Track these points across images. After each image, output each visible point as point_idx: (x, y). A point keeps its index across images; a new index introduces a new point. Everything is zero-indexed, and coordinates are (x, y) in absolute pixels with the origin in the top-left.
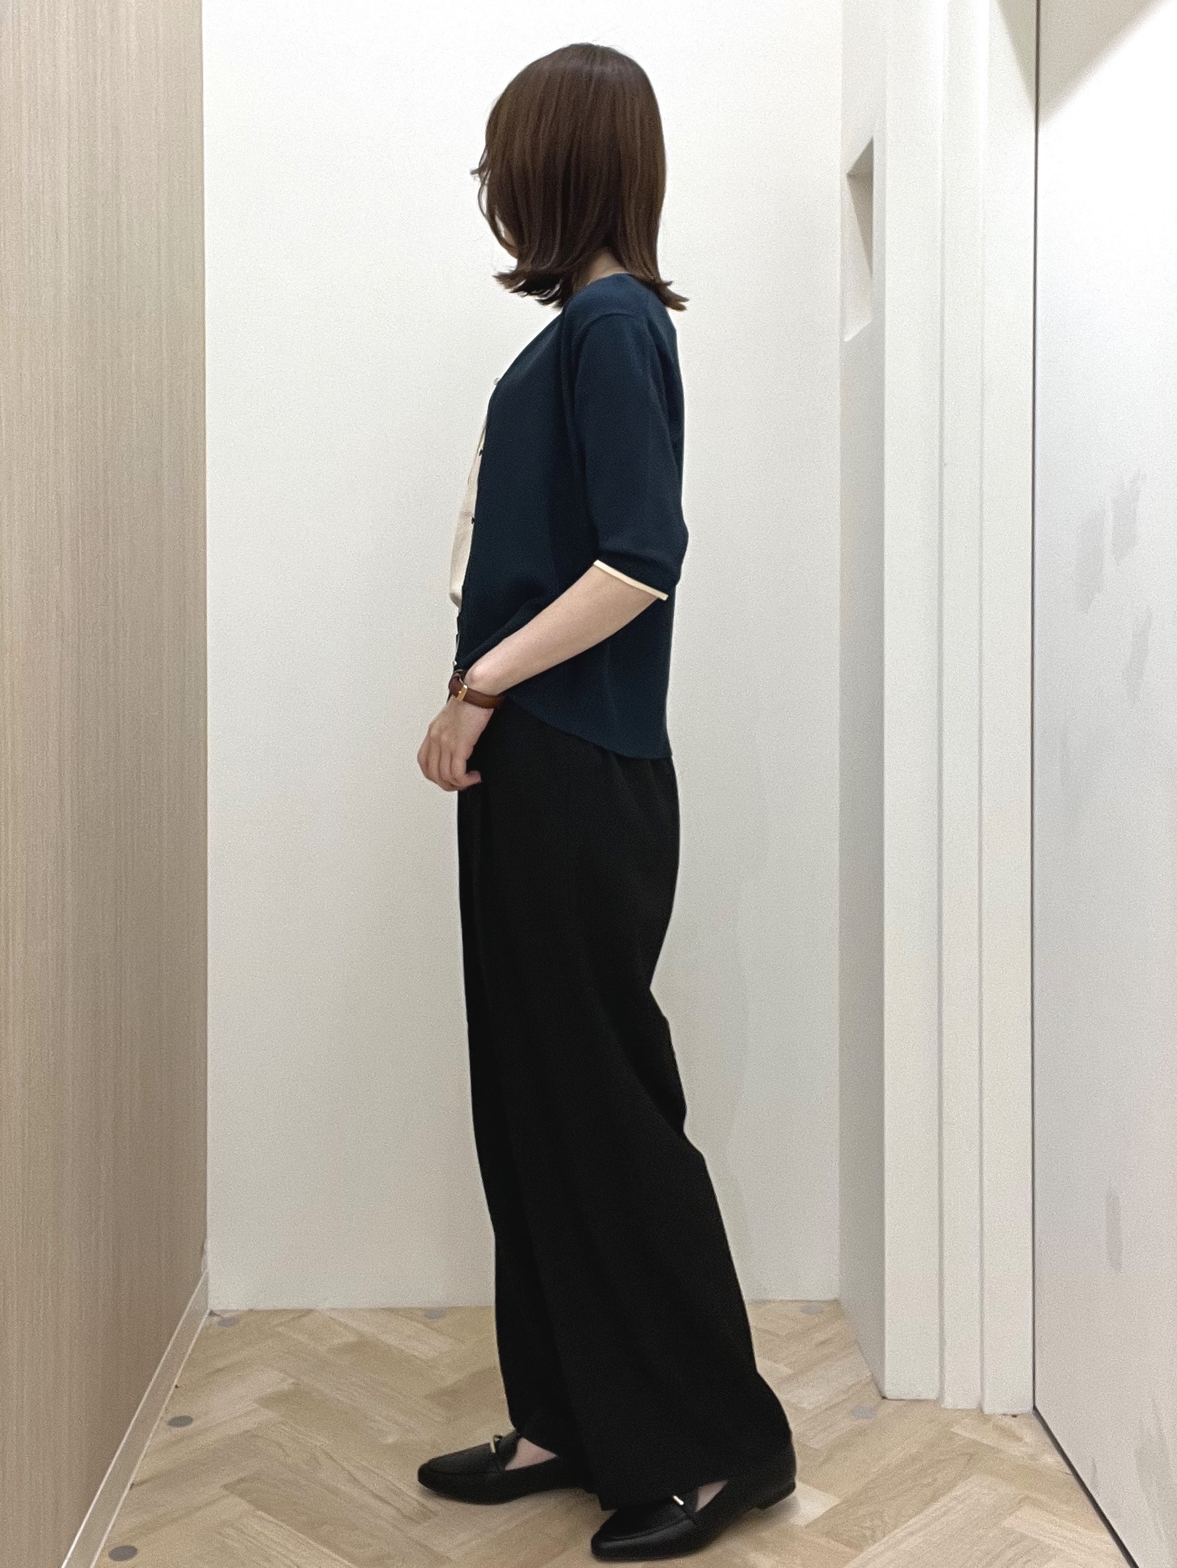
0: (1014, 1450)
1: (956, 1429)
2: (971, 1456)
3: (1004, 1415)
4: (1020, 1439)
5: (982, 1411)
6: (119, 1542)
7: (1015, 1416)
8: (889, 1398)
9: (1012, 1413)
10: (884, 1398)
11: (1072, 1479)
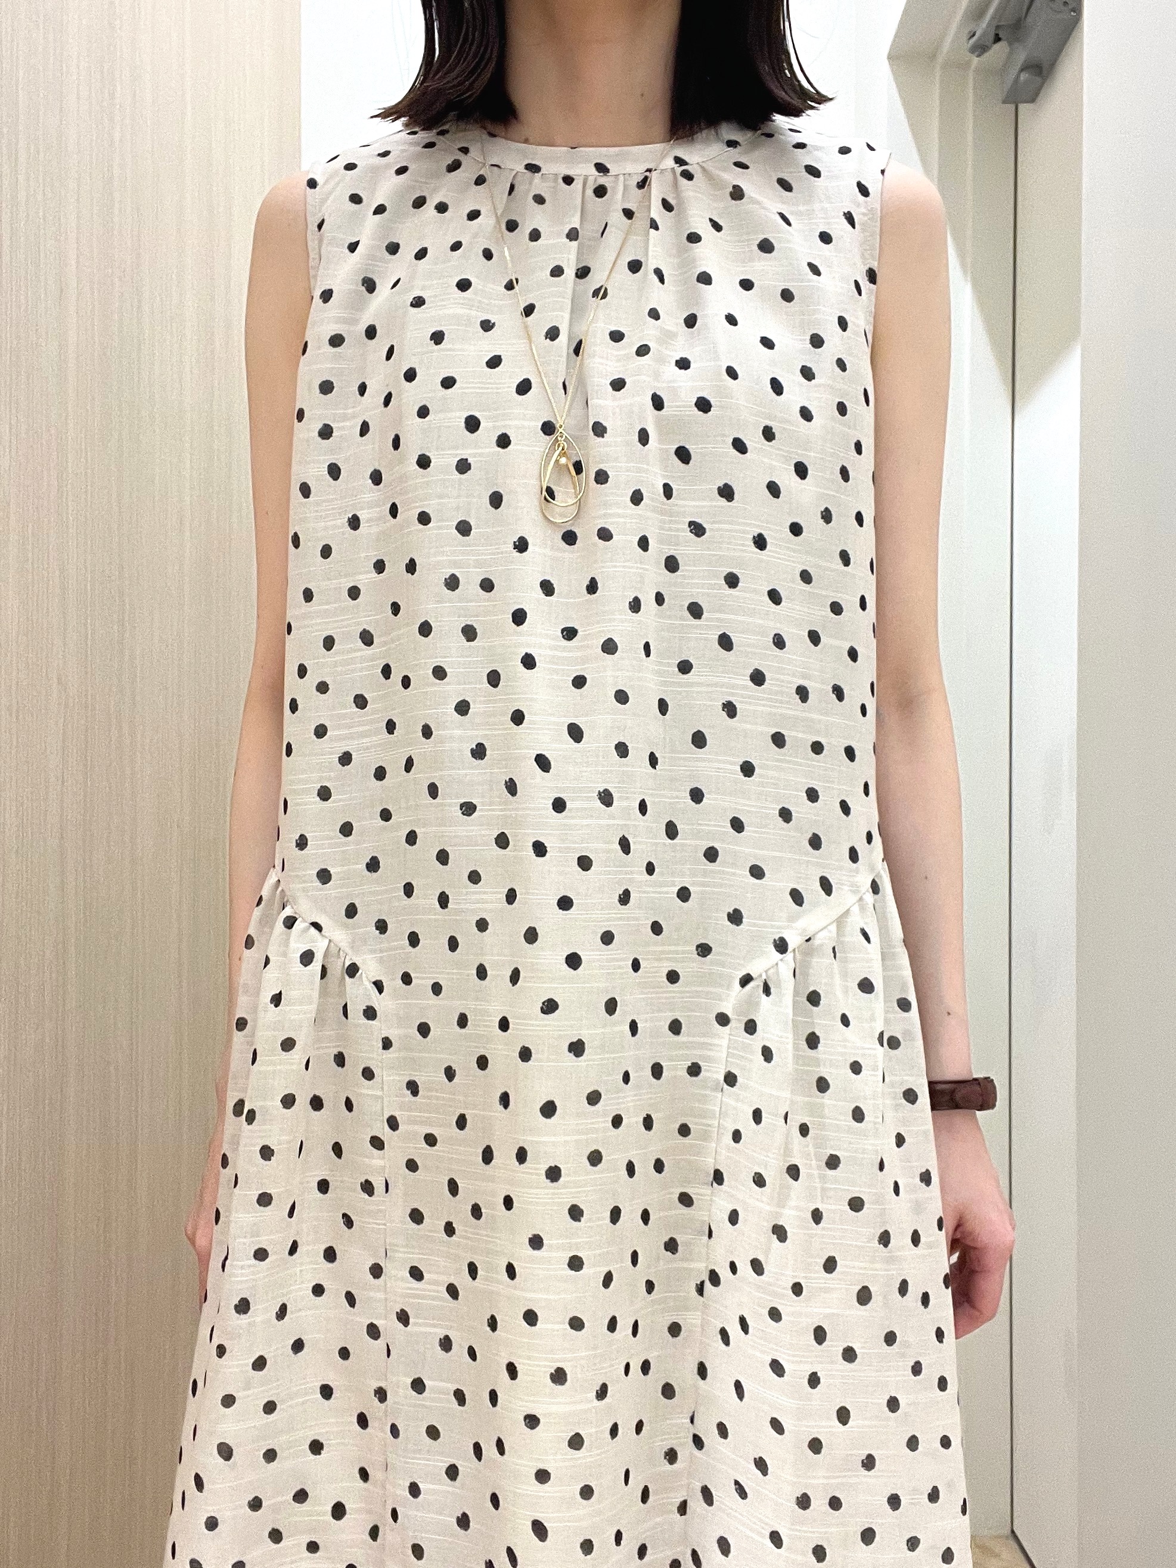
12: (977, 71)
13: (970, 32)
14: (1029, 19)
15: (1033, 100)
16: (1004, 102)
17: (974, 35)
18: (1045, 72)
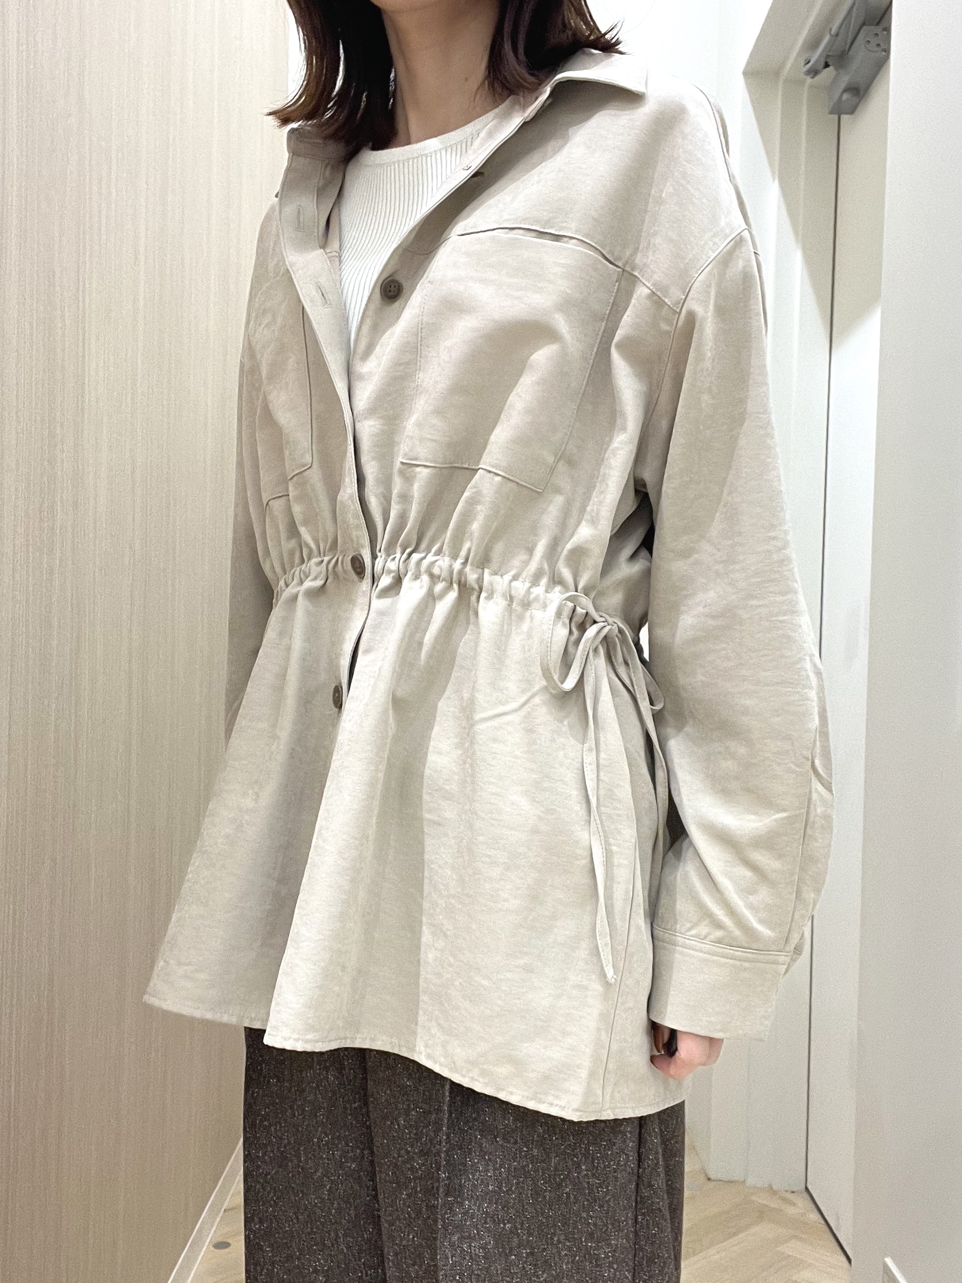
0: (791, 1211)
1: (754, 1198)
2: (762, 1212)
3: (787, 1191)
4: (794, 1204)
5: (771, 1187)
6: (220, 1240)
7: (793, 1192)
8: (712, 1177)
9: (793, 1190)
10: (709, 1179)
11: (826, 1228)
12: (811, 86)
13: (806, 60)
14: (851, 53)
15: (851, 112)
16: (831, 113)
17: (809, 62)
18: (862, 93)
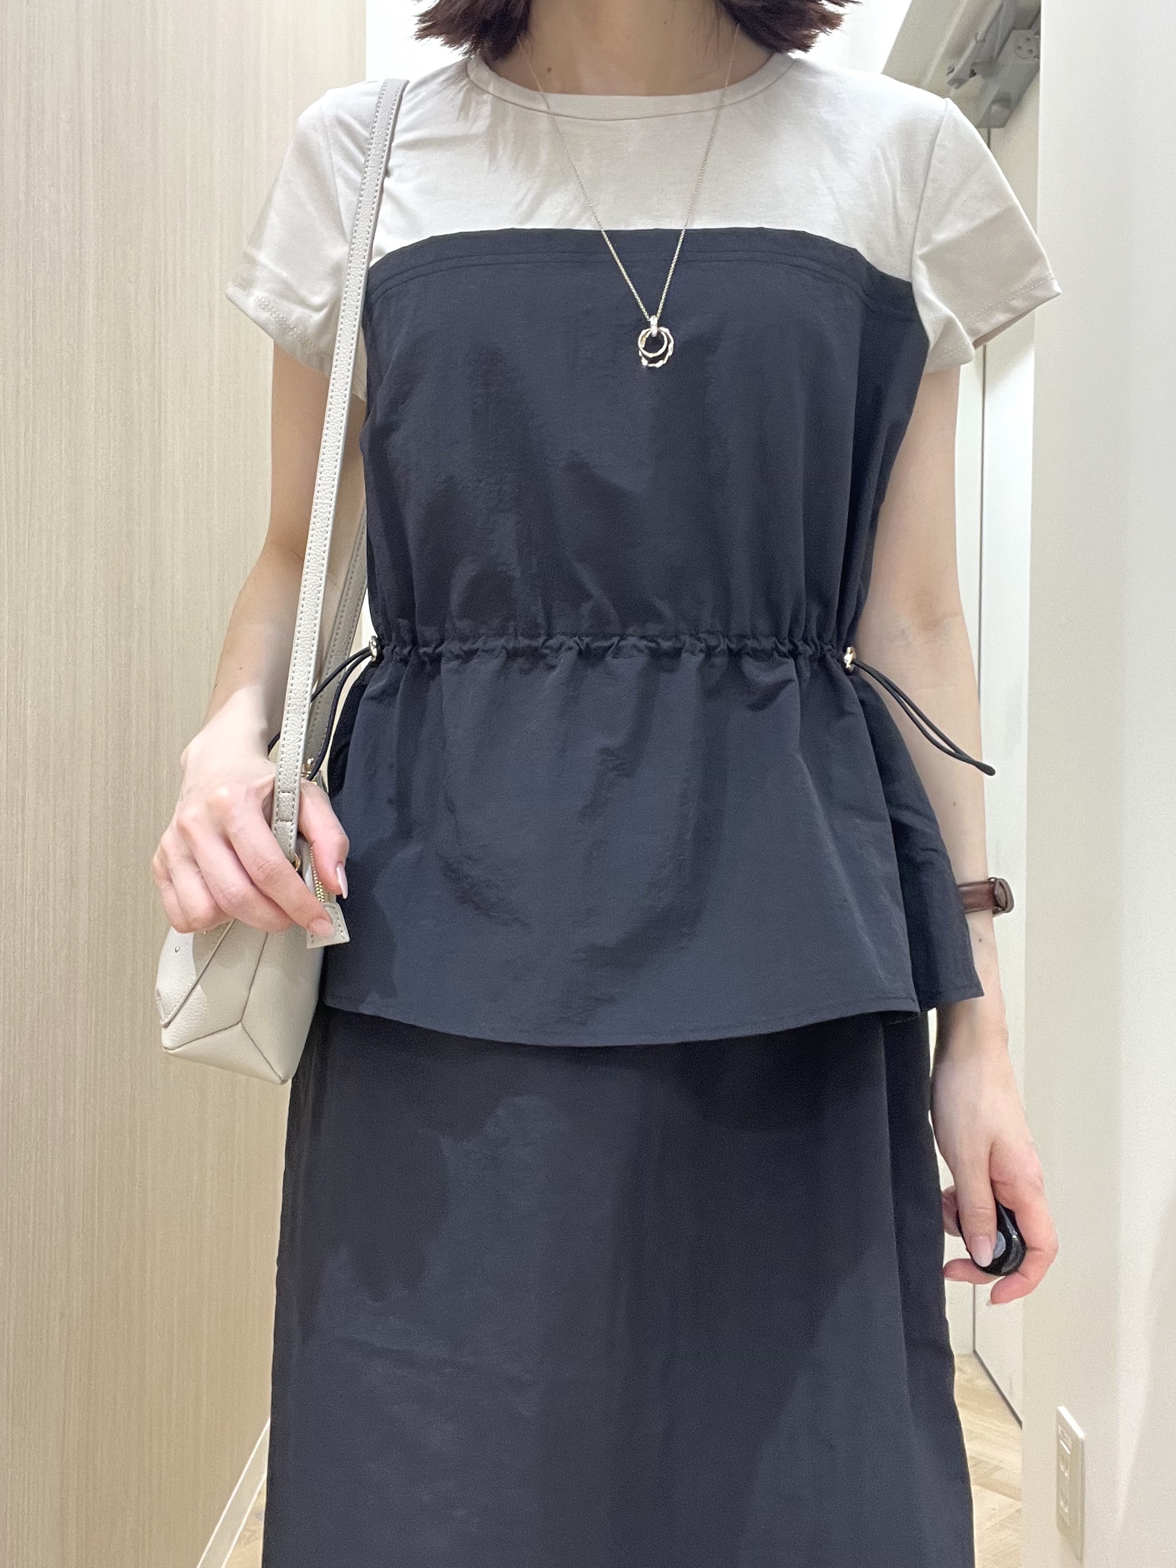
13: (949, 69)
14: (1001, 59)
15: (1003, 125)
17: (952, 71)
18: (1013, 105)
